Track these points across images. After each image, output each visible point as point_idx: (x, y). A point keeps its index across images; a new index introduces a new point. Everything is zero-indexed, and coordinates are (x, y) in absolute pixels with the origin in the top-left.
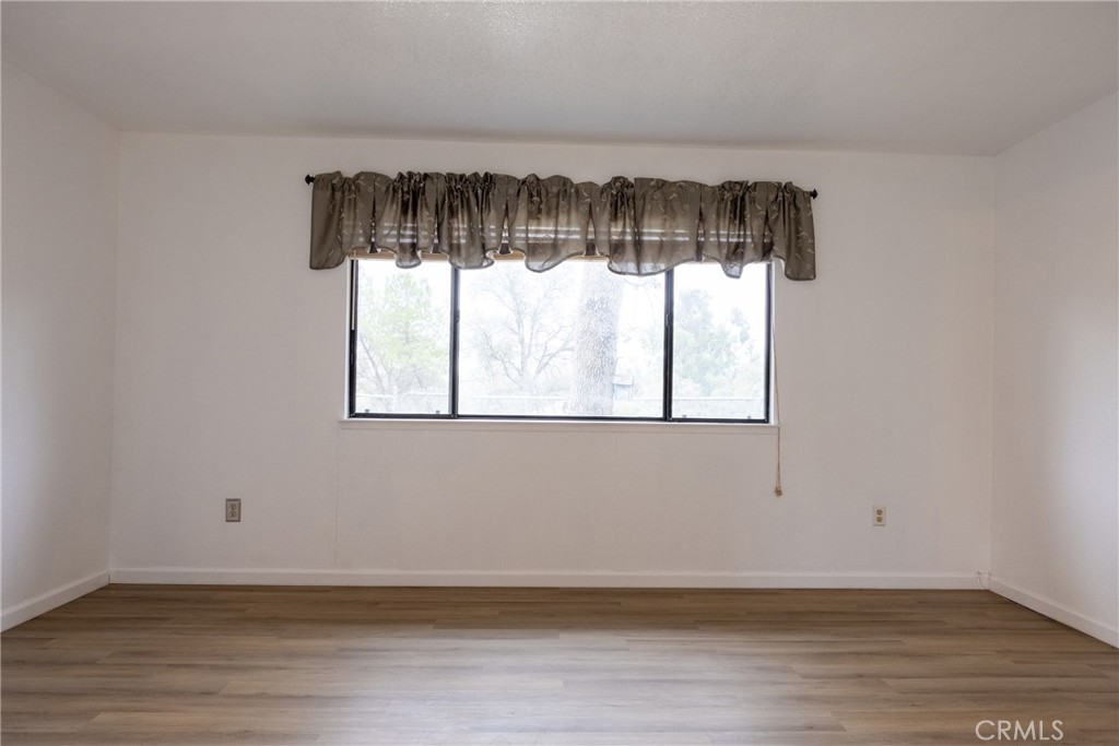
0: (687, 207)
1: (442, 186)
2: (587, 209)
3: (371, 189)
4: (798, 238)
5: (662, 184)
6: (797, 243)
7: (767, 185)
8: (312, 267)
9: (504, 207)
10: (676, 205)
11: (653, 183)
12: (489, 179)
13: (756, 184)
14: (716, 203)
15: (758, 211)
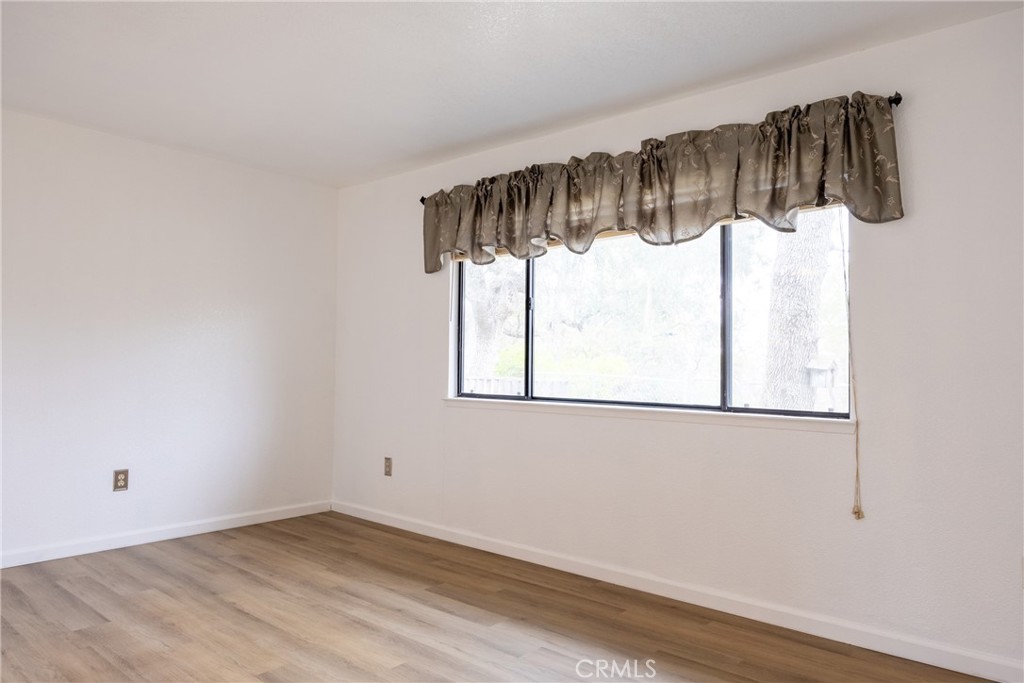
0: (723, 156)
1: (504, 186)
2: (620, 181)
3: (458, 200)
4: (875, 165)
5: (695, 137)
6: (875, 172)
7: (825, 105)
8: (427, 272)
9: (550, 194)
10: (711, 157)
11: (685, 137)
12: (536, 171)
13: (809, 107)
14: (756, 143)
15: (814, 140)
